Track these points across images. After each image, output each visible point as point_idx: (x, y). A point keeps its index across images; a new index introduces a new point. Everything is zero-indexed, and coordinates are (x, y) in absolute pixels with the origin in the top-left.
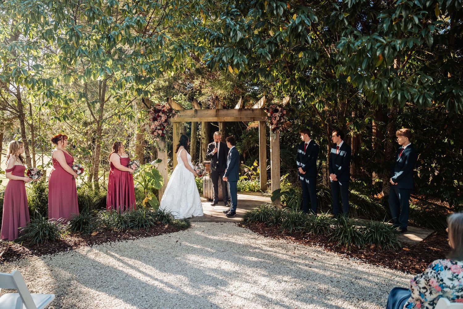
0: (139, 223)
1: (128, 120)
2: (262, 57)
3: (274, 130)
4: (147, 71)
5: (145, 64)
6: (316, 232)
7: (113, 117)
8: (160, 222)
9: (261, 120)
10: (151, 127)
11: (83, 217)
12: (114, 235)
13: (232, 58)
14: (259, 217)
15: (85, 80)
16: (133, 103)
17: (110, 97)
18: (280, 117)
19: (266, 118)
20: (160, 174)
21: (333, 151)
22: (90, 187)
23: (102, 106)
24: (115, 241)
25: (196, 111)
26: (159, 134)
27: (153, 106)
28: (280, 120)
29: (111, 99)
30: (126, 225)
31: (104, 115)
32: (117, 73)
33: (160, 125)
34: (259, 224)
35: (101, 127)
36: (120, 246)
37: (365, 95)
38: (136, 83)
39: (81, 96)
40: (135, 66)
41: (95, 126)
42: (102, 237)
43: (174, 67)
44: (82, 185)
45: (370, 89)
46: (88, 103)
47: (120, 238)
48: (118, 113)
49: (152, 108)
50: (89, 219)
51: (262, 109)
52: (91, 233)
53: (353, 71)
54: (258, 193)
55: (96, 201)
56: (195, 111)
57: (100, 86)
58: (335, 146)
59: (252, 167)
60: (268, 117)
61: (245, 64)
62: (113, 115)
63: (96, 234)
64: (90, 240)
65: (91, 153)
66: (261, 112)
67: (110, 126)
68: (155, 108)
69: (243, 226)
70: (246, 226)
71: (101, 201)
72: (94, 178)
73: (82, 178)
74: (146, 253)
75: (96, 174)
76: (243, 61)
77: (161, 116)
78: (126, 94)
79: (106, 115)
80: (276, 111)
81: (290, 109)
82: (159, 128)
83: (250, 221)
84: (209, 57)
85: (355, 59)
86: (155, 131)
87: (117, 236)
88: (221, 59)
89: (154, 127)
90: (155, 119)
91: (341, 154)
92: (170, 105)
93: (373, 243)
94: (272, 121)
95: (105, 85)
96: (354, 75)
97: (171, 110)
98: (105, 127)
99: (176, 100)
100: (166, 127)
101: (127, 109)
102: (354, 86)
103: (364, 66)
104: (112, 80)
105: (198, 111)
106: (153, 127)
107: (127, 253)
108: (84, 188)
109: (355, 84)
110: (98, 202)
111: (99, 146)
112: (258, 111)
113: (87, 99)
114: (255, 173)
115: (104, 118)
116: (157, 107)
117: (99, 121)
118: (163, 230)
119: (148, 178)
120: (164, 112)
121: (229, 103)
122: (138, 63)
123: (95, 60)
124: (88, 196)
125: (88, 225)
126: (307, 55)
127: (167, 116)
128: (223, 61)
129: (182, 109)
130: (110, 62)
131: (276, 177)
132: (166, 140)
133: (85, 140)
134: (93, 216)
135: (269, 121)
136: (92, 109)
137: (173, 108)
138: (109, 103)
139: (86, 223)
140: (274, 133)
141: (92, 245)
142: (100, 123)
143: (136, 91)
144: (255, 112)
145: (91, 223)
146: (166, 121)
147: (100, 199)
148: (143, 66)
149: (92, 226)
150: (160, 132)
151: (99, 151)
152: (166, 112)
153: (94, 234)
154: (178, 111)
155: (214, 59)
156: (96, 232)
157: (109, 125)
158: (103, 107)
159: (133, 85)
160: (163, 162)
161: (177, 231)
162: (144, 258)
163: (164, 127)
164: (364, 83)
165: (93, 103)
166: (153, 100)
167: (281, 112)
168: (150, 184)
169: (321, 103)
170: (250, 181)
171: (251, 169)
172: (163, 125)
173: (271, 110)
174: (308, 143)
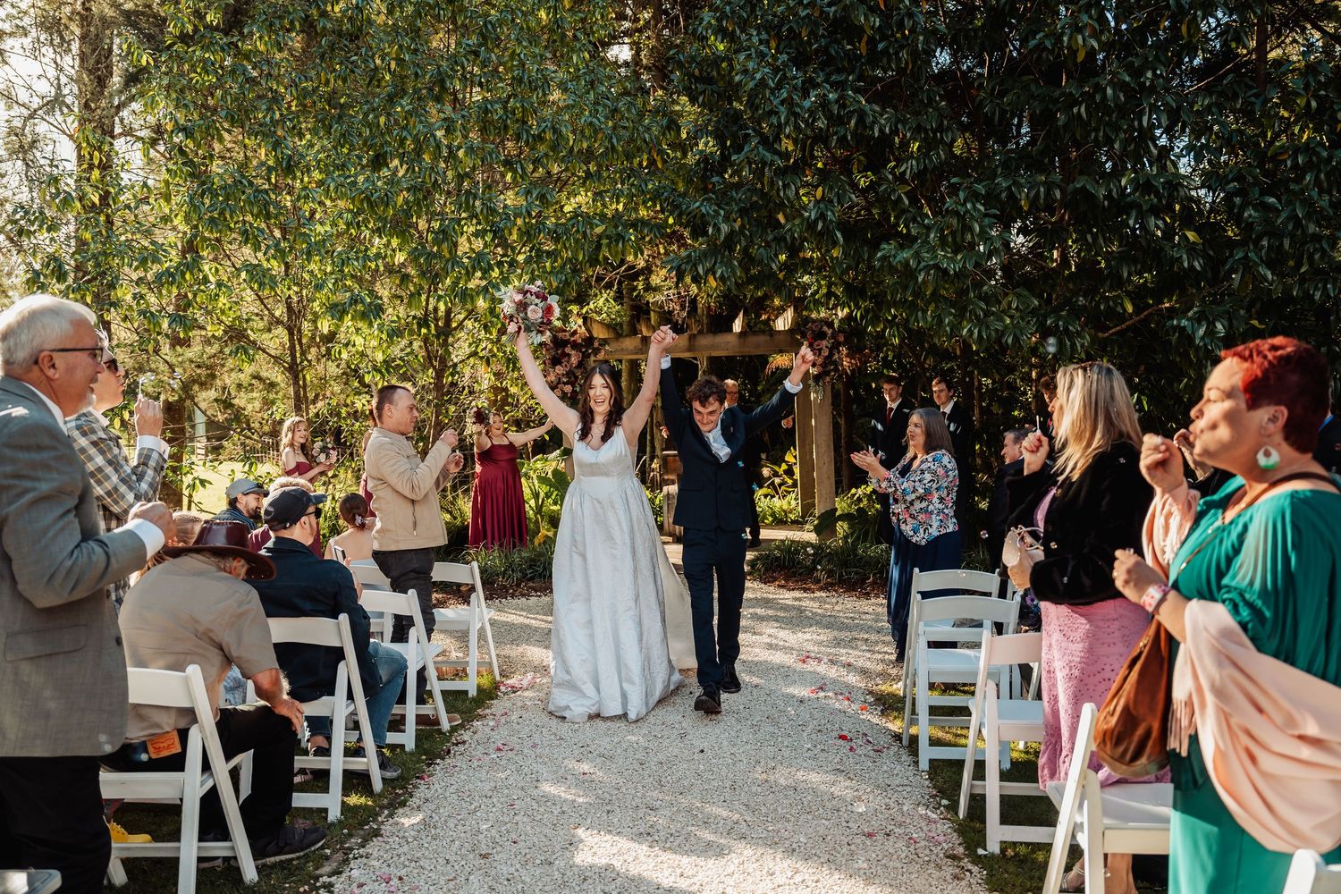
3: (818, 378)
7: (472, 360)
18: (831, 350)
25: (644, 339)
26: (565, 393)
27: (550, 332)
28: (831, 355)
33: (568, 374)
34: (778, 570)
35: (442, 380)
51: (791, 331)
54: (793, 527)
56: (642, 340)
59: (784, 467)
66: (790, 336)
70: (754, 577)
77: (569, 355)
79: (454, 356)
80: (822, 335)
81: (852, 334)
82: (565, 380)
89: (553, 378)
90: (555, 361)
92: (588, 330)
97: (590, 340)
112: (782, 337)
114: (789, 481)
116: (560, 335)
117: (441, 369)
119: (544, 489)
120: (575, 346)
121: (720, 307)
127: (583, 353)
129: (614, 335)
137: (595, 336)
140: (817, 384)
144: (777, 337)
146: (580, 365)
150: (568, 389)
152: (581, 345)
154: (605, 342)
158: (448, 341)
163: (576, 378)
167: (833, 336)
168: (550, 501)
169: (895, 328)
170: (776, 499)
171: (781, 471)
172: (574, 374)
173: (808, 334)
174: (894, 406)
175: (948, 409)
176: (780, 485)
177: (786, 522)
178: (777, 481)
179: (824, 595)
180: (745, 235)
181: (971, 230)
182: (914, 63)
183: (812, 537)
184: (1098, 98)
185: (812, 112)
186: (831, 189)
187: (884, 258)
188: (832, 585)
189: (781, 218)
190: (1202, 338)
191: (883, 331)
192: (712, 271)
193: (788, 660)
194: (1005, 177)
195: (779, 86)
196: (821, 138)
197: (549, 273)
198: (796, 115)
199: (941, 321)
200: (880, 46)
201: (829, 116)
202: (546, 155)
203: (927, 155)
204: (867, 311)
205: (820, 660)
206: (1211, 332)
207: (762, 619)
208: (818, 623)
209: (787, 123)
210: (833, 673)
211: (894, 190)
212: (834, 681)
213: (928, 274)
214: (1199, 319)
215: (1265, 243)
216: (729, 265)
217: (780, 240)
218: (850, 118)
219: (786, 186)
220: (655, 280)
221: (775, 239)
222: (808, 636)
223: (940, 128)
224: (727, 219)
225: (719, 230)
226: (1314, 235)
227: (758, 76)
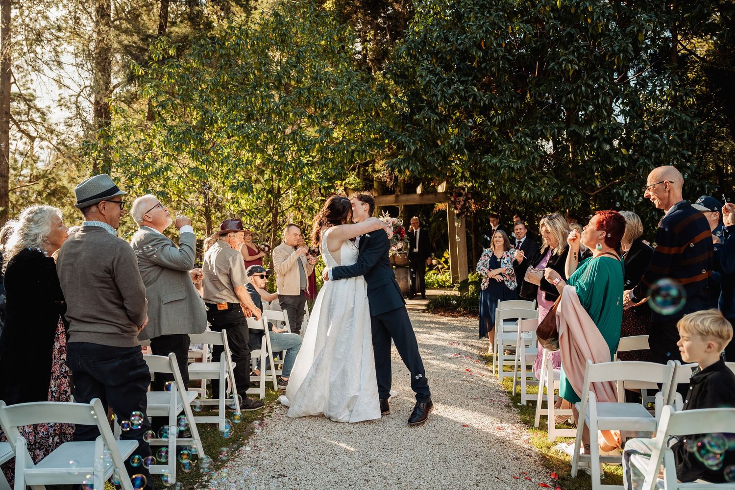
3: (458, 215)
18: (465, 201)
28: (465, 204)
34: (440, 308)
51: (445, 193)
54: (447, 288)
66: (444, 195)
80: (460, 195)
81: (474, 194)
94: (456, 206)
112: (441, 195)
117: (275, 213)
140: (458, 218)
144: (438, 195)
167: (466, 195)
169: (494, 192)
170: (439, 276)
171: (442, 262)
173: (454, 194)
174: (495, 228)
176: (441, 269)
177: (444, 287)
178: (440, 266)
179: (462, 318)
180: (422, 151)
181: (524, 150)
182: (498, 73)
183: (458, 294)
184: (579, 91)
185: (452, 95)
186: (462, 129)
187: (486, 162)
188: (466, 314)
189: (439, 142)
190: (627, 198)
191: (489, 193)
192: (407, 168)
193: (446, 344)
194: (541, 125)
195: (437, 83)
196: (456, 107)
197: (331, 169)
198: (445, 97)
199: (512, 191)
200: (483, 65)
201: (460, 97)
202: (329, 114)
203: (505, 114)
204: (481, 183)
205: (459, 344)
206: (631, 194)
207: (433, 328)
208: (458, 330)
209: (441, 100)
210: (465, 348)
211: (491, 130)
212: (465, 352)
213: (505, 169)
214: (625, 189)
215: (653, 155)
216: (415, 164)
217: (438, 153)
218: (470, 98)
219: (441, 129)
220: (377, 166)
221: (436, 153)
222: (454, 335)
223: (511, 101)
224: (414, 144)
225: (410, 149)
226: (674, 151)
227: (428, 79)
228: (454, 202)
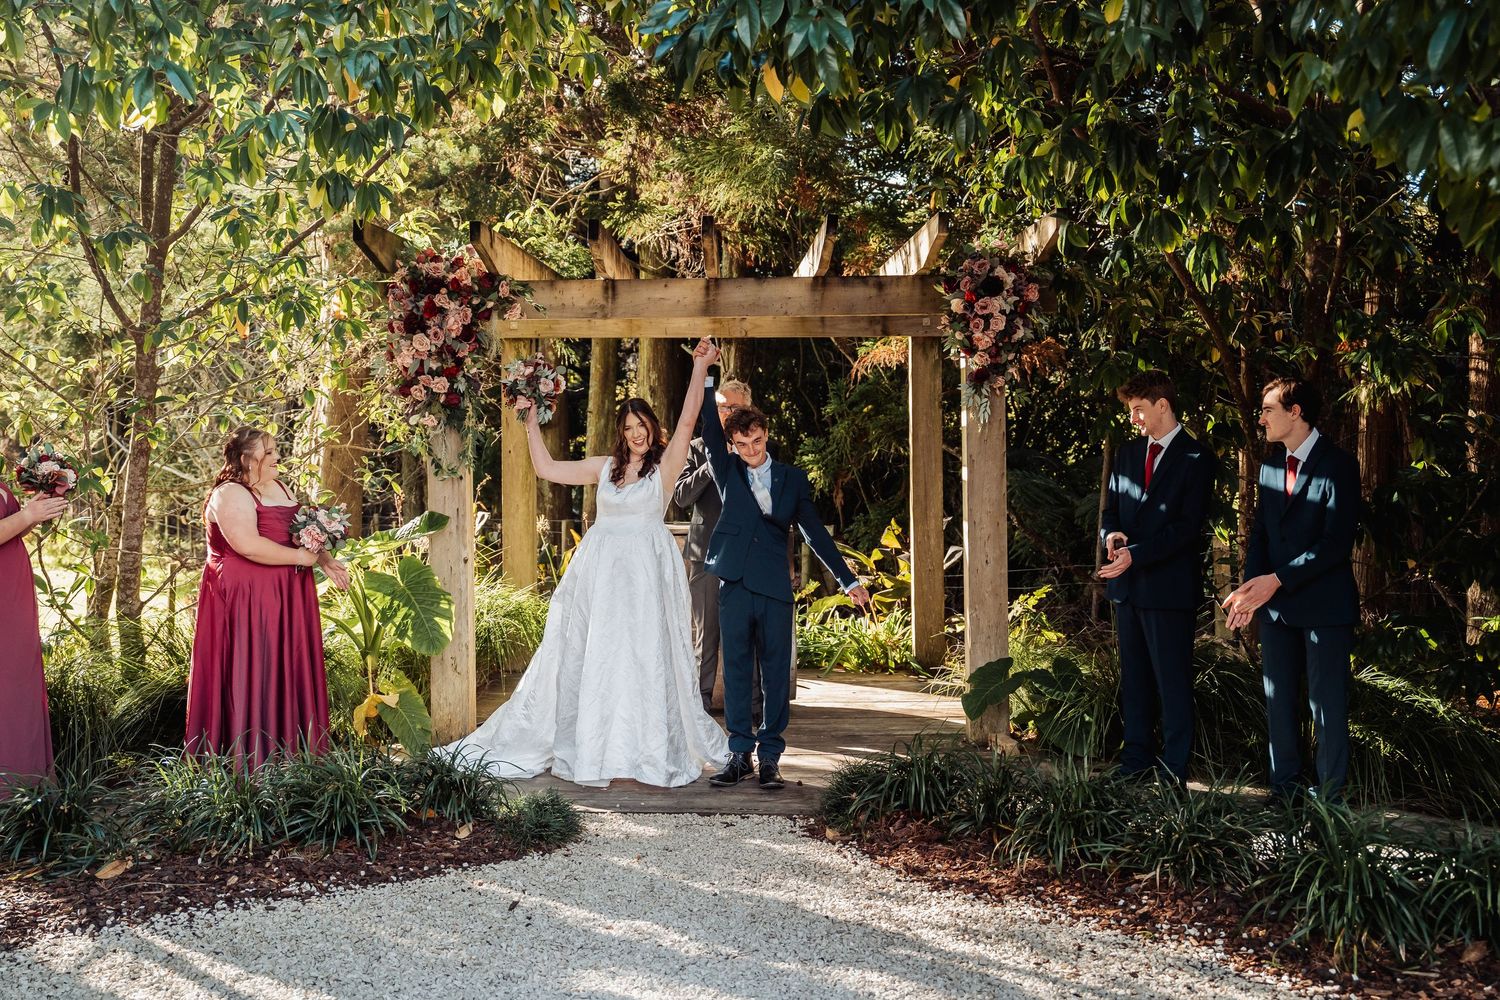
0: (332, 815)
1: (286, 327)
2: (922, 19)
3: (979, 379)
4: (369, 85)
5: (362, 52)
6: (1182, 874)
7: (214, 310)
8: (432, 813)
9: (921, 334)
10: (399, 361)
11: (56, 792)
12: (208, 874)
13: (779, 27)
14: (908, 794)
15: (63, 128)
16: (309, 245)
17: (196, 213)
18: (1010, 317)
19: (945, 320)
20: (439, 585)
21: (1271, 477)
22: (100, 644)
23: (157, 256)
24: (211, 906)
25: (611, 286)
26: (433, 396)
27: (406, 261)
28: (1010, 329)
29: (203, 225)
30: (272, 829)
31: (168, 300)
32: (224, 95)
33: (440, 352)
34: (904, 824)
35: (152, 357)
36: (235, 931)
37: (1433, 206)
38: (322, 151)
39: (49, 208)
40: (309, 61)
41: (122, 355)
42: (151, 888)
43: (507, 73)
44: (60, 634)
45: (1465, 169)
46: (87, 243)
47: (236, 889)
48: (237, 290)
49: (403, 272)
50: (89, 804)
51: (925, 278)
52: (97, 865)
53: (1379, 81)
54: (902, 678)
55: (127, 711)
56: (606, 289)
57: (147, 163)
58: (1276, 455)
59: (877, 555)
60: (954, 318)
61: (840, 57)
62: (210, 304)
63: (119, 871)
64: (90, 903)
65: (107, 485)
66: (917, 292)
67: (200, 356)
68: (413, 271)
69: (830, 833)
70: (844, 833)
71: (153, 711)
72: (120, 603)
73: (60, 600)
74: (363, 961)
75: (130, 581)
76: (831, 42)
77: (442, 311)
78: (272, 203)
79: (179, 301)
80: (993, 287)
82: (434, 366)
83: (863, 809)
84: (671, 23)
85: (1391, 21)
86: (414, 382)
87: (223, 881)
88: (725, 31)
89: (408, 362)
90: (413, 325)
91: (1313, 494)
92: (484, 256)
93: (1476, 937)
94: (970, 338)
95: (172, 158)
96: (1385, 102)
98: (173, 357)
99: (516, 235)
100: (468, 361)
101: (282, 276)
102: (1382, 158)
103: (1435, 57)
104: (205, 133)
105: (621, 288)
106: (405, 359)
107: (268, 966)
108: (70, 652)
109: (1388, 148)
110: (138, 715)
111: (143, 451)
112: (903, 291)
113: (83, 223)
114: (888, 584)
115: (168, 312)
116: (426, 267)
117: (143, 328)
118: (446, 849)
119: (379, 601)
120: (457, 291)
121: (766, 250)
122: (325, 51)
123: (109, 28)
124: (86, 688)
125: (81, 831)
126: (1146, 10)
127: (475, 309)
128: (737, 44)
129: (546, 277)
130: (187, 43)
131: (990, 601)
132: (469, 422)
133: (74, 419)
134: (110, 784)
135: (959, 336)
136: (108, 272)
137: (503, 268)
138: (194, 245)
139: (71, 821)
140: (978, 391)
141: (99, 928)
142: (148, 338)
143: (319, 187)
144: (892, 292)
145: (97, 820)
146: (468, 333)
147: (150, 700)
148: (349, 64)
149: (101, 835)
150: (440, 385)
151: (145, 472)
152: (469, 290)
153: (108, 872)
154: (525, 284)
155: (694, 35)
156: (122, 859)
157: (192, 348)
158: (160, 266)
159: (306, 159)
160: (451, 526)
161: (516, 854)
162: (348, 989)
163: (460, 362)
164: (1434, 142)
165: (111, 242)
166: (405, 235)
167: (1016, 291)
168: (390, 629)
169: (1213, 249)
170: (865, 620)
171: (870, 564)
172: (453, 353)
173: (965, 284)
174: (1165, 441)
175: (1302, 452)
177: (885, 668)
179: (1029, 911)
183: (948, 709)
188: (1043, 876)
216: (823, 23)
228: (960, 321)
